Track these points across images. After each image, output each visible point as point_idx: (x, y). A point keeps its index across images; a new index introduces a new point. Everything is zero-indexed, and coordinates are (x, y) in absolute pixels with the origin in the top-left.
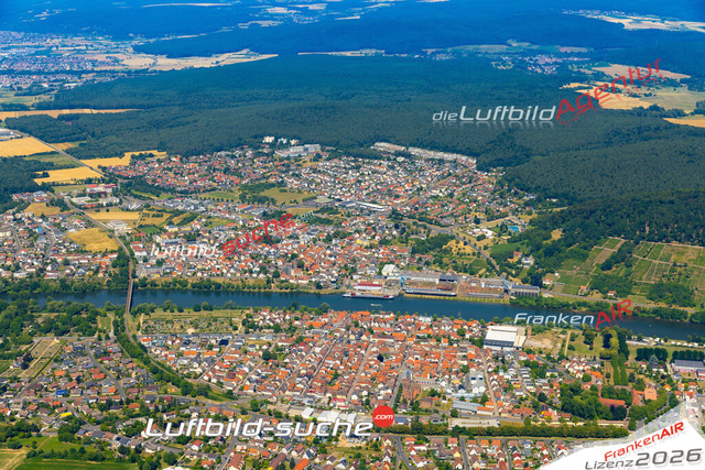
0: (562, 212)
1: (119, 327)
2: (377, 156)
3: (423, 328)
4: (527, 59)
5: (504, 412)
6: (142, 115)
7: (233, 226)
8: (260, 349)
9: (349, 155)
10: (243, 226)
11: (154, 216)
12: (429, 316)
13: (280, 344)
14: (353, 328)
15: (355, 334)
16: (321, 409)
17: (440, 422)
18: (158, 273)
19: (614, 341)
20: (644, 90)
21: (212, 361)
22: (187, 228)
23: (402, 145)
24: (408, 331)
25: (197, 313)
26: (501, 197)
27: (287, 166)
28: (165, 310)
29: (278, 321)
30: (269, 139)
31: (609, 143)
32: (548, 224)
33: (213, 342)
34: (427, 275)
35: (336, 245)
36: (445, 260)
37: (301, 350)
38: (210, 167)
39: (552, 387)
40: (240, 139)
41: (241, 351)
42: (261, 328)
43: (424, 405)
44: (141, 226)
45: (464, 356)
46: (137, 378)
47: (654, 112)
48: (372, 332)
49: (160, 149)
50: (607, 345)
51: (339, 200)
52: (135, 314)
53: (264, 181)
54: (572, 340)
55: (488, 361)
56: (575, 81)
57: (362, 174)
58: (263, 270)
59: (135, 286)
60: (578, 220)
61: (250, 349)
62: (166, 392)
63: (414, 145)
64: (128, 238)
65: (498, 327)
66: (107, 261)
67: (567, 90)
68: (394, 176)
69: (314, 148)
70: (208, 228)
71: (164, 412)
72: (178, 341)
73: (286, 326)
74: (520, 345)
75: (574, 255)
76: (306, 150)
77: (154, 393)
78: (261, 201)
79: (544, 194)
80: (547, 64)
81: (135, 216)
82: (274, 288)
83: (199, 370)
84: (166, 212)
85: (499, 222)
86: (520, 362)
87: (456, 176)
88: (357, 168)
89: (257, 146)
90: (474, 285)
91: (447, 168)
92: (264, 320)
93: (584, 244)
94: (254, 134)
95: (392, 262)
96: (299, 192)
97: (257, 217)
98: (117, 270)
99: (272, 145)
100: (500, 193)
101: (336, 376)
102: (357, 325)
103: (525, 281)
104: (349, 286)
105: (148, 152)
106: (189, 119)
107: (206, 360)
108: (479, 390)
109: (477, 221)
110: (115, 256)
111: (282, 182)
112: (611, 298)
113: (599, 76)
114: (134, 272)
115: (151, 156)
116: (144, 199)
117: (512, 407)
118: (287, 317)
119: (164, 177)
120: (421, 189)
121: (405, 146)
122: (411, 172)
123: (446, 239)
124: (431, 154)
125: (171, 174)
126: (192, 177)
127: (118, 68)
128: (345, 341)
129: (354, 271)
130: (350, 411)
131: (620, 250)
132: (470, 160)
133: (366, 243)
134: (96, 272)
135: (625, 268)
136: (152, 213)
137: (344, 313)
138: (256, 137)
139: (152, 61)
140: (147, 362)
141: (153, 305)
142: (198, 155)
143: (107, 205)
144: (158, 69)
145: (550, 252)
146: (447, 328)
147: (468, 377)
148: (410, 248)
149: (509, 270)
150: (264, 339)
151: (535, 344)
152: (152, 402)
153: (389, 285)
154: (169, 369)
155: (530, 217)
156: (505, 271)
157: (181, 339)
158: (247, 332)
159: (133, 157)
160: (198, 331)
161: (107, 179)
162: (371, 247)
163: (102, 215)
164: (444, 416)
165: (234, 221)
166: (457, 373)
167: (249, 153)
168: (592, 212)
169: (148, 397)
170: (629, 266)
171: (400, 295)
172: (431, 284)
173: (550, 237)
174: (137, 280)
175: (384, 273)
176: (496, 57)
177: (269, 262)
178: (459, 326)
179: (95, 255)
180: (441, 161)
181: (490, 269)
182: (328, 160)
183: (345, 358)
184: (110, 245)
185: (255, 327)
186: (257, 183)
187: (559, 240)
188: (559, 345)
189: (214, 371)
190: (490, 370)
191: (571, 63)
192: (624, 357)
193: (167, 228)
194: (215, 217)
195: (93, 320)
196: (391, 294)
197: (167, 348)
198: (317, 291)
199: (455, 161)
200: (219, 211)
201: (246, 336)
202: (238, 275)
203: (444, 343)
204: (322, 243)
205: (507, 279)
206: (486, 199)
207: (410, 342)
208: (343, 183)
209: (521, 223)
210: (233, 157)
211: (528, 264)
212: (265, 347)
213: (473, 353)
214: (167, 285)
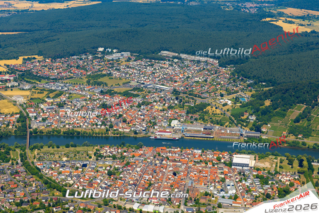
0: (270, 90)
1: (23, 157)
2: (163, 59)
3: (197, 156)
4: (240, 5)
5: (248, 204)
6: (27, 35)
7: (84, 98)
8: (106, 169)
9: (147, 58)
10: (90, 98)
11: (38, 93)
12: (199, 149)
13: (116, 166)
14: (157, 157)
15: (159, 160)
16: (144, 204)
17: (212, 211)
18: (43, 125)
19: (305, 163)
20: (306, 22)
21: (78, 177)
22: (58, 100)
23: (176, 53)
24: (188, 158)
25: (67, 149)
26: (234, 82)
27: (112, 64)
28: (49, 147)
29: (114, 153)
30: (101, 49)
31: (291, 52)
32: (262, 97)
33: (78, 165)
34: (196, 126)
35: (143, 109)
36: (206, 117)
37: (129, 170)
38: (68, 65)
39: (273, 189)
40: (85, 49)
41: (94, 171)
42: (105, 157)
43: (202, 201)
44: (32, 99)
45: (222, 172)
46: (36, 187)
47: (314, 34)
48: (168, 159)
49: (39, 54)
50: (301, 165)
51: (143, 84)
52: (32, 149)
53: (100, 73)
54: (281, 162)
55: (236, 175)
56: (269, 17)
57: (155, 69)
58: (103, 123)
59: (31, 133)
60: (280, 95)
61: (100, 169)
62: (53, 195)
63: (183, 53)
64: (25, 106)
65: (239, 156)
66: (13, 119)
67: (265, 22)
68: (173, 70)
69: (127, 54)
70: (70, 100)
71: (54, 206)
72: (58, 165)
73: (119, 156)
74: (253, 166)
75: (278, 114)
76: (122, 55)
77: (47, 195)
78: (99, 84)
79: (258, 80)
80: (251, 7)
81: (28, 93)
82: (110, 134)
83: (72, 182)
84: (46, 91)
85: (234, 96)
86: (253, 176)
87: (208, 70)
88: (152, 65)
89: (94, 53)
90: (223, 131)
91: (202, 65)
92: (106, 152)
93: (283, 108)
94: (92, 46)
95: (176, 119)
96: (120, 79)
97: (98, 93)
98: (20, 124)
99: (103, 53)
100: (233, 79)
101: (150, 185)
102: (159, 155)
103: (251, 129)
104: (153, 133)
105: (33, 56)
106: (54, 38)
107: (75, 176)
108: (232, 192)
109: (222, 95)
110: (18, 116)
111: (110, 73)
112: (300, 139)
113: (281, 15)
114: (30, 125)
115: (34, 58)
116: (32, 83)
117: (252, 201)
118: (120, 151)
119: (43, 71)
120: (189, 77)
121: (178, 53)
122: (182, 68)
123: (205, 105)
124: (193, 58)
125: (47, 69)
126: (58, 70)
127: (11, 9)
128: (153, 164)
129: (155, 124)
130: (160, 205)
131: (304, 112)
132: (215, 61)
133: (160, 108)
134: (8, 125)
135: (307, 122)
136: (37, 91)
137: (151, 148)
138: (93, 48)
139: (30, 5)
140: (41, 177)
141: (42, 144)
142: (61, 58)
143: (12, 87)
144: (34, 9)
145: (264, 112)
146: (211, 156)
147: (225, 185)
148: (185, 111)
149: (242, 123)
150: (107, 163)
151: (261, 165)
152: (46, 201)
153: (175, 132)
154: (54, 181)
155: (251, 93)
156: (240, 123)
157: (60, 164)
158: (97, 160)
159: (24, 59)
160: (69, 159)
161: (10, 72)
162: (163, 110)
163: (9, 93)
164: (214, 207)
165: (84, 96)
166: (219, 182)
167: (90, 57)
168: (287, 90)
169: (43, 198)
170: (309, 120)
171: (182, 137)
172: (199, 131)
173: (264, 104)
174: (31, 130)
175: (172, 125)
176: (223, 3)
177: (107, 119)
178: (217, 155)
179: (6, 115)
180: (199, 62)
181: (232, 122)
182: (135, 61)
183: (155, 174)
184: (14, 110)
185: (101, 156)
186: (96, 74)
187: (269, 106)
188: (274, 166)
189: (80, 182)
190: (237, 180)
191: (265, 7)
192: (311, 172)
193: (47, 100)
194: (73, 94)
195: (8, 153)
196: (177, 137)
197: (52, 169)
198: (135, 136)
199: (206, 62)
200: (76, 90)
201: (97, 162)
202: (90, 126)
203: (210, 165)
204: (135, 108)
205: (241, 128)
206: (226, 83)
207: (190, 164)
208: (144, 73)
209: (246, 96)
210: (81, 59)
211: (252, 120)
212: (108, 168)
213: (227, 170)
214: (49, 132)
